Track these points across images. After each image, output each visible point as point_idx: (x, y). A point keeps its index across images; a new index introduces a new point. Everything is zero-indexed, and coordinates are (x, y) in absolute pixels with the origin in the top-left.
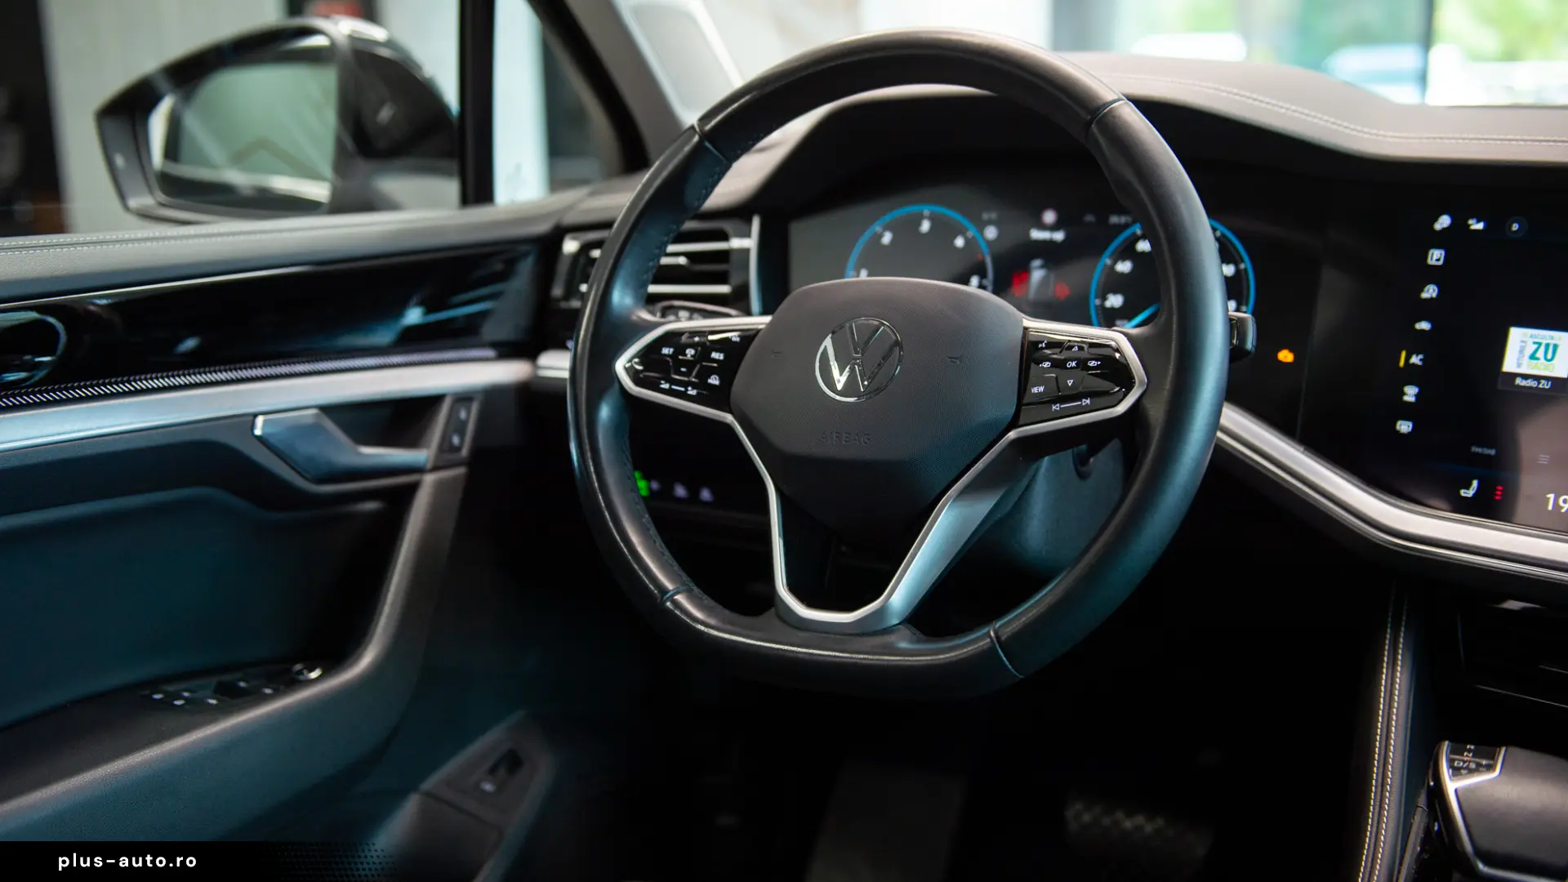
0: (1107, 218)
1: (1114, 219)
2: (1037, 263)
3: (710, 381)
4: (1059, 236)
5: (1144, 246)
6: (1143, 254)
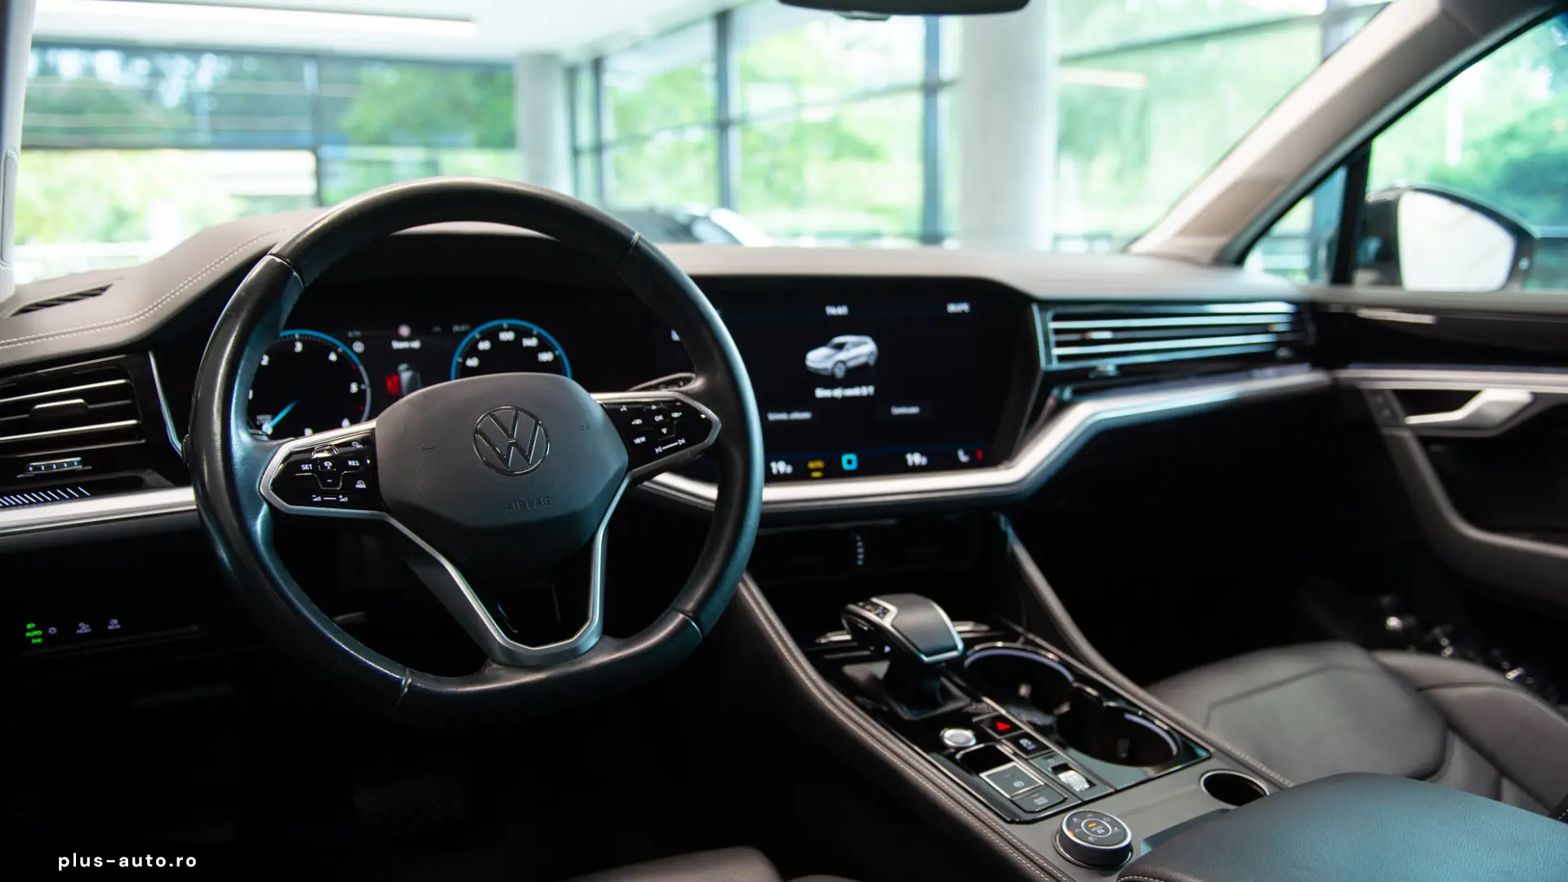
0: (451, 328)
1: (456, 328)
2: (403, 367)
3: (358, 486)
4: (416, 344)
5: (484, 345)
6: (484, 352)
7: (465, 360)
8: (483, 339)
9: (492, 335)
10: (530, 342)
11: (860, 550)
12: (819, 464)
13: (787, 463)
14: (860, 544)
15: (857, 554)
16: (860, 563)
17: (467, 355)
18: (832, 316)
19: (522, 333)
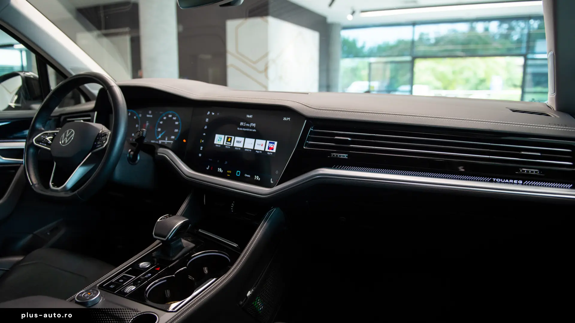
1: (160, 113)
2: (147, 121)
4: (151, 116)
5: (165, 118)
9: (167, 116)
10: (175, 118)
12: (230, 172)
13: (222, 169)
17: (161, 121)
19: (173, 116)
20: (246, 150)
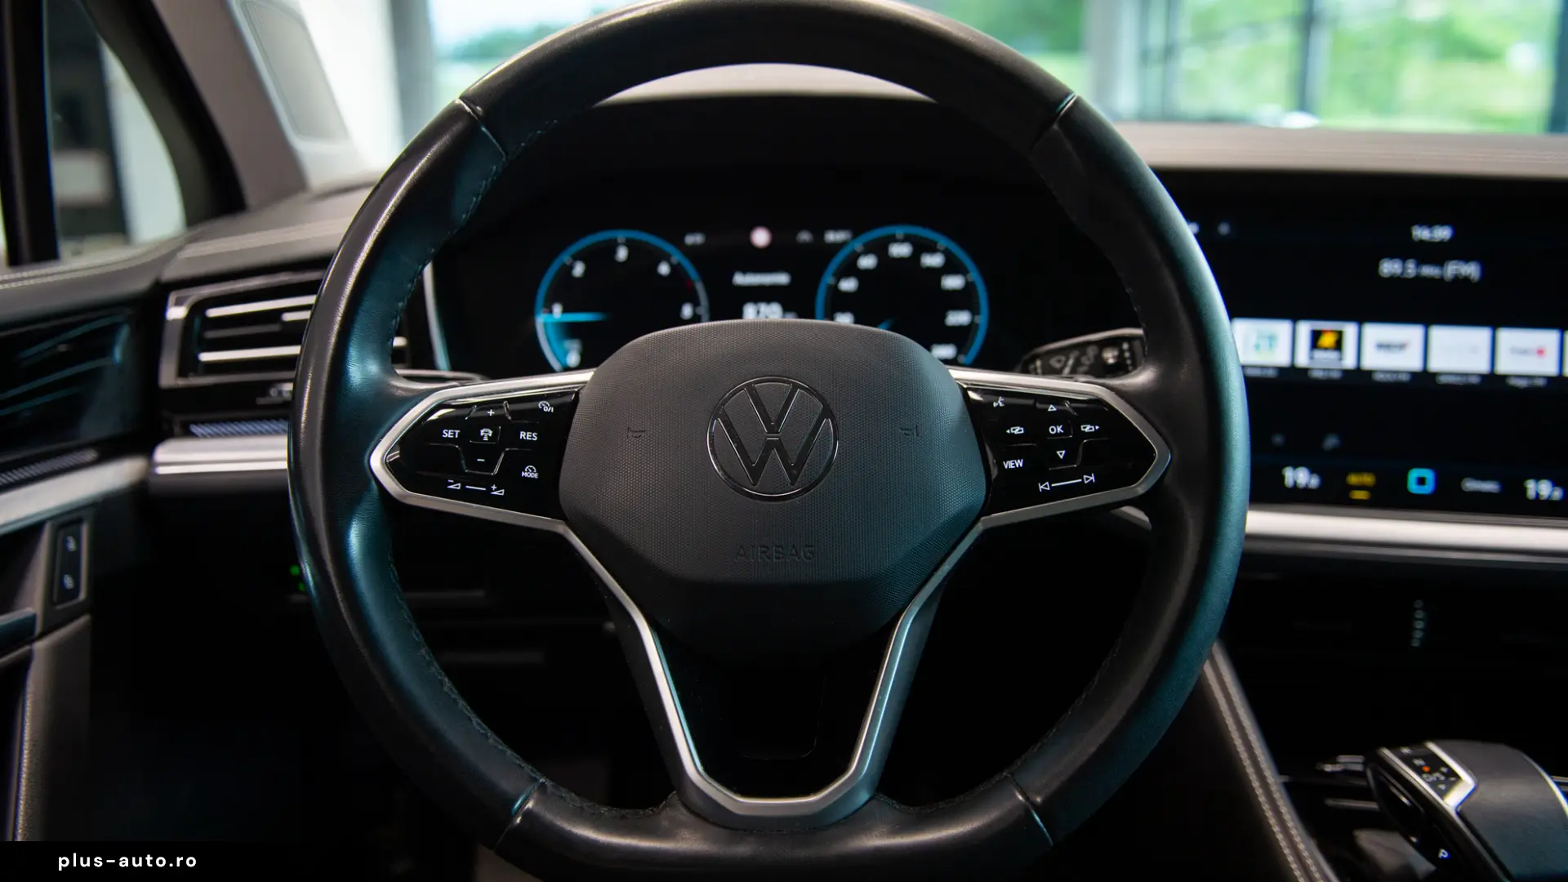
0: (824, 234)
1: (831, 236)
3: (525, 474)
5: (867, 262)
6: (867, 271)
7: (838, 280)
8: (867, 251)
9: (879, 248)
10: (933, 260)
11: (1419, 625)
12: (1368, 479)
13: (1312, 471)
14: (1419, 614)
15: (1414, 629)
16: (1416, 644)
18: (1422, 242)
19: (922, 247)
20: (1443, 380)
